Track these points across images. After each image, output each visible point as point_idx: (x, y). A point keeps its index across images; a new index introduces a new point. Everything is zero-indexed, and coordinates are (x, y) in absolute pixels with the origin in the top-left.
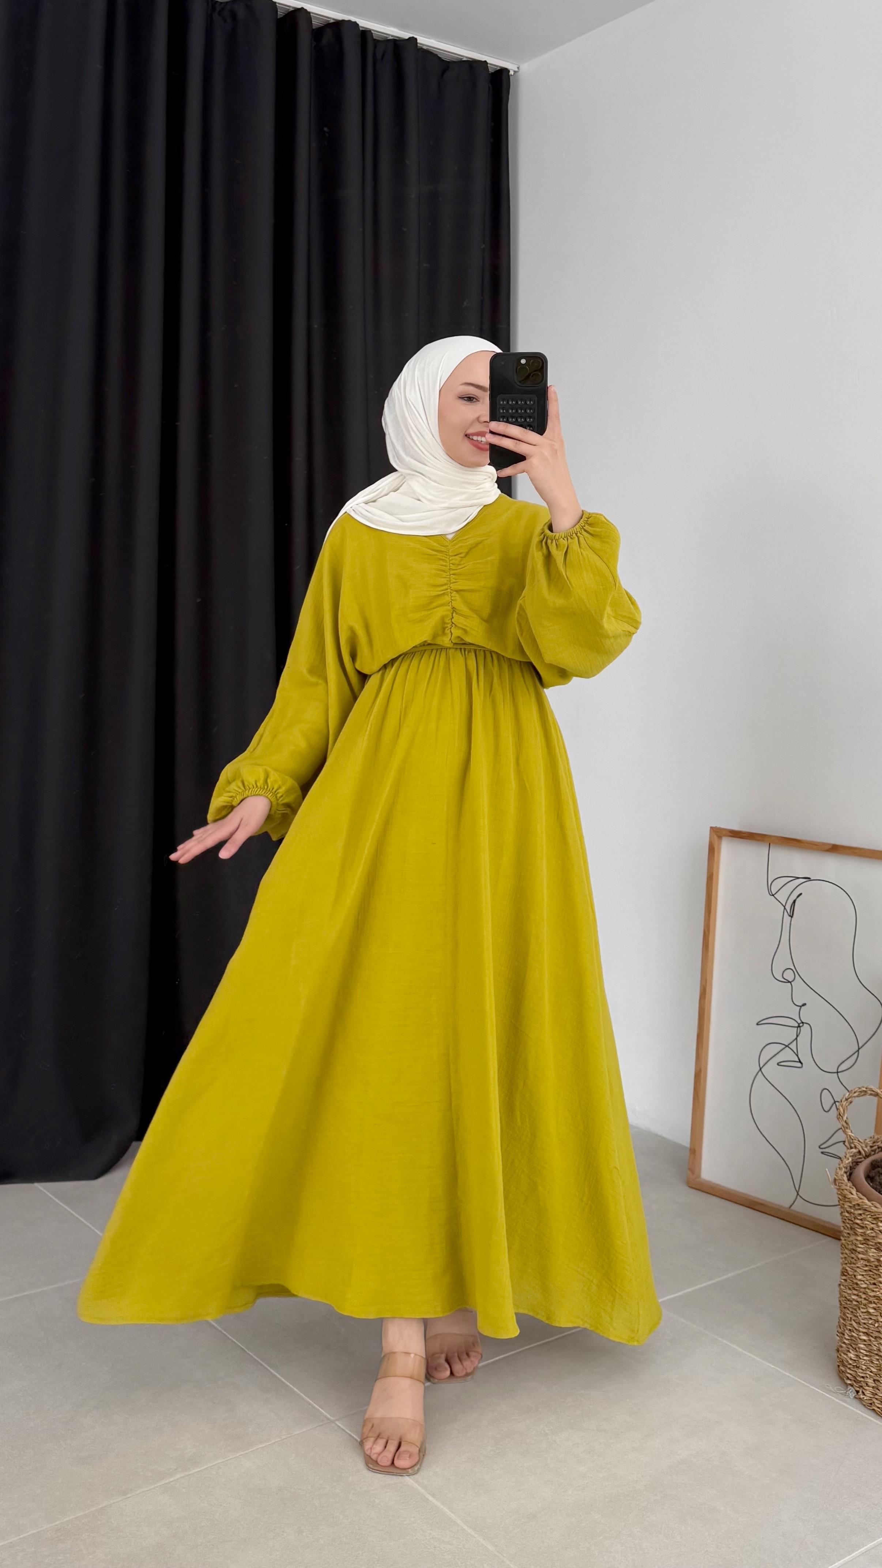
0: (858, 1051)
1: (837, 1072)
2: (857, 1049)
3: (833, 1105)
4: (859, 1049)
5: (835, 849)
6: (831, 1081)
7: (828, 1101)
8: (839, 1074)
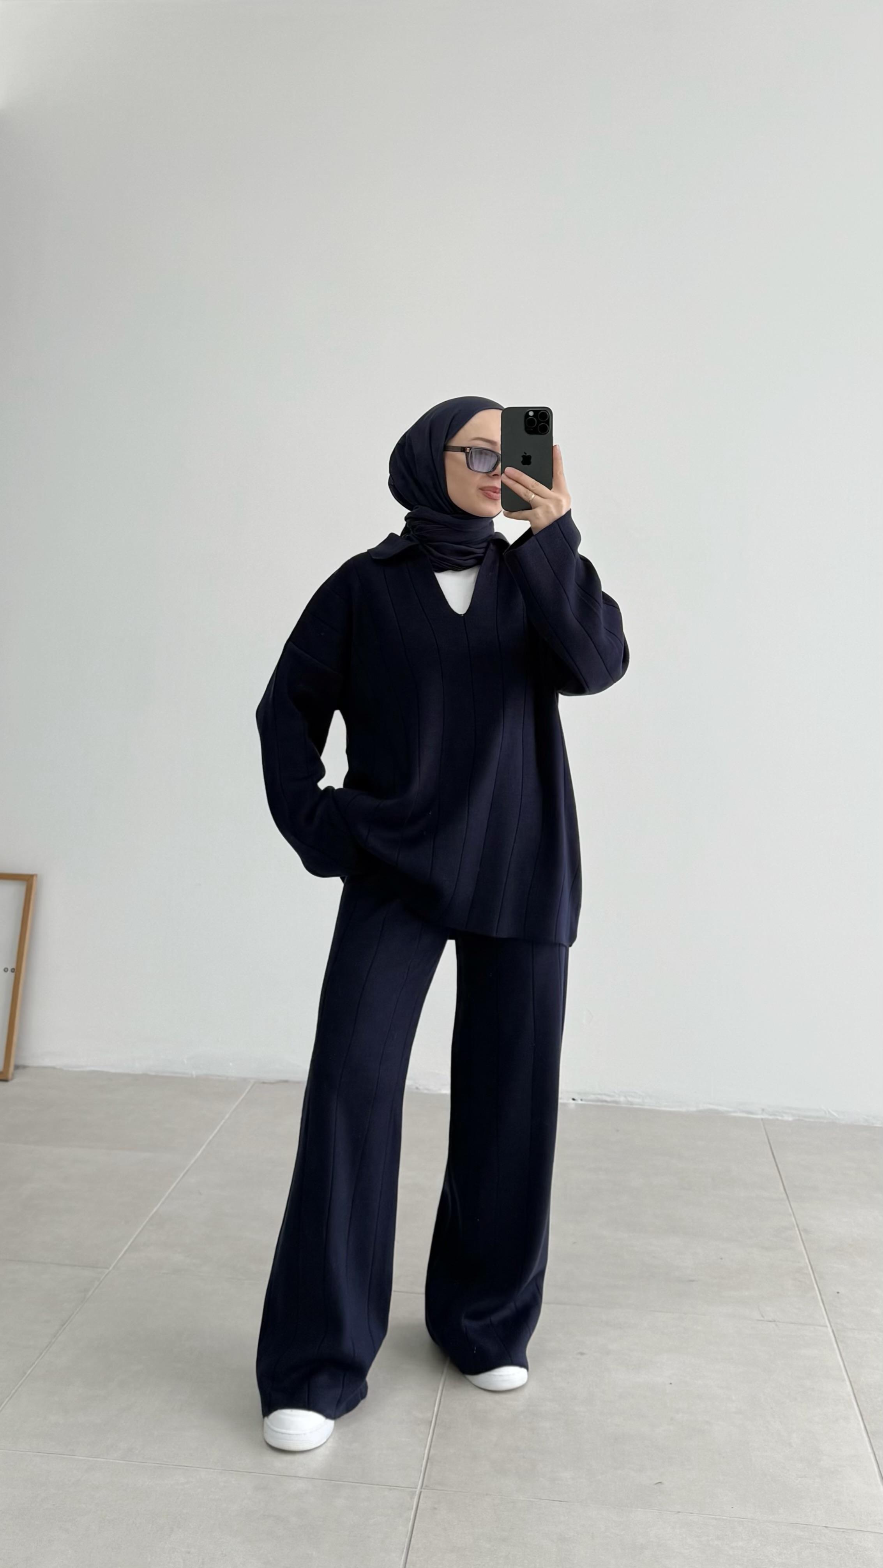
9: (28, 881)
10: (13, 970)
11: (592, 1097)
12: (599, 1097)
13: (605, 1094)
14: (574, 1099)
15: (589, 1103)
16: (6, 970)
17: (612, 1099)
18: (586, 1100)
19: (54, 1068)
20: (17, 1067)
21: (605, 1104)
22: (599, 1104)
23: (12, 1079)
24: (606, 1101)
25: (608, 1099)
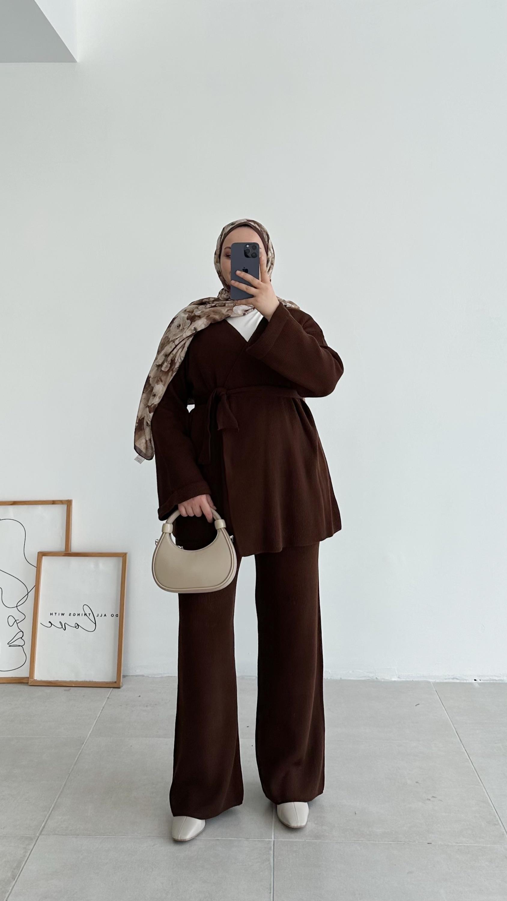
0: (28, 594)
1: (17, 607)
2: (27, 593)
3: (15, 622)
4: (28, 593)
5: (14, 503)
6: (14, 612)
7: (11, 621)
8: (18, 607)
9: (123, 557)
10: (117, 616)
11: (487, 678)
12: (491, 677)
13: (495, 676)
14: (475, 680)
15: (486, 682)
16: (112, 615)
17: (499, 678)
18: (483, 681)
19: (143, 676)
20: (124, 676)
21: (495, 681)
22: (491, 682)
23: (122, 686)
24: (496, 680)
25: (497, 678)
